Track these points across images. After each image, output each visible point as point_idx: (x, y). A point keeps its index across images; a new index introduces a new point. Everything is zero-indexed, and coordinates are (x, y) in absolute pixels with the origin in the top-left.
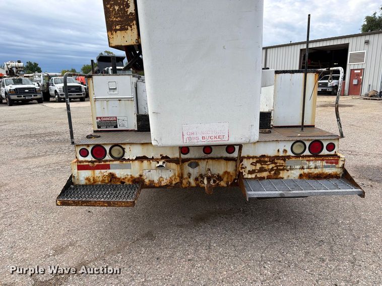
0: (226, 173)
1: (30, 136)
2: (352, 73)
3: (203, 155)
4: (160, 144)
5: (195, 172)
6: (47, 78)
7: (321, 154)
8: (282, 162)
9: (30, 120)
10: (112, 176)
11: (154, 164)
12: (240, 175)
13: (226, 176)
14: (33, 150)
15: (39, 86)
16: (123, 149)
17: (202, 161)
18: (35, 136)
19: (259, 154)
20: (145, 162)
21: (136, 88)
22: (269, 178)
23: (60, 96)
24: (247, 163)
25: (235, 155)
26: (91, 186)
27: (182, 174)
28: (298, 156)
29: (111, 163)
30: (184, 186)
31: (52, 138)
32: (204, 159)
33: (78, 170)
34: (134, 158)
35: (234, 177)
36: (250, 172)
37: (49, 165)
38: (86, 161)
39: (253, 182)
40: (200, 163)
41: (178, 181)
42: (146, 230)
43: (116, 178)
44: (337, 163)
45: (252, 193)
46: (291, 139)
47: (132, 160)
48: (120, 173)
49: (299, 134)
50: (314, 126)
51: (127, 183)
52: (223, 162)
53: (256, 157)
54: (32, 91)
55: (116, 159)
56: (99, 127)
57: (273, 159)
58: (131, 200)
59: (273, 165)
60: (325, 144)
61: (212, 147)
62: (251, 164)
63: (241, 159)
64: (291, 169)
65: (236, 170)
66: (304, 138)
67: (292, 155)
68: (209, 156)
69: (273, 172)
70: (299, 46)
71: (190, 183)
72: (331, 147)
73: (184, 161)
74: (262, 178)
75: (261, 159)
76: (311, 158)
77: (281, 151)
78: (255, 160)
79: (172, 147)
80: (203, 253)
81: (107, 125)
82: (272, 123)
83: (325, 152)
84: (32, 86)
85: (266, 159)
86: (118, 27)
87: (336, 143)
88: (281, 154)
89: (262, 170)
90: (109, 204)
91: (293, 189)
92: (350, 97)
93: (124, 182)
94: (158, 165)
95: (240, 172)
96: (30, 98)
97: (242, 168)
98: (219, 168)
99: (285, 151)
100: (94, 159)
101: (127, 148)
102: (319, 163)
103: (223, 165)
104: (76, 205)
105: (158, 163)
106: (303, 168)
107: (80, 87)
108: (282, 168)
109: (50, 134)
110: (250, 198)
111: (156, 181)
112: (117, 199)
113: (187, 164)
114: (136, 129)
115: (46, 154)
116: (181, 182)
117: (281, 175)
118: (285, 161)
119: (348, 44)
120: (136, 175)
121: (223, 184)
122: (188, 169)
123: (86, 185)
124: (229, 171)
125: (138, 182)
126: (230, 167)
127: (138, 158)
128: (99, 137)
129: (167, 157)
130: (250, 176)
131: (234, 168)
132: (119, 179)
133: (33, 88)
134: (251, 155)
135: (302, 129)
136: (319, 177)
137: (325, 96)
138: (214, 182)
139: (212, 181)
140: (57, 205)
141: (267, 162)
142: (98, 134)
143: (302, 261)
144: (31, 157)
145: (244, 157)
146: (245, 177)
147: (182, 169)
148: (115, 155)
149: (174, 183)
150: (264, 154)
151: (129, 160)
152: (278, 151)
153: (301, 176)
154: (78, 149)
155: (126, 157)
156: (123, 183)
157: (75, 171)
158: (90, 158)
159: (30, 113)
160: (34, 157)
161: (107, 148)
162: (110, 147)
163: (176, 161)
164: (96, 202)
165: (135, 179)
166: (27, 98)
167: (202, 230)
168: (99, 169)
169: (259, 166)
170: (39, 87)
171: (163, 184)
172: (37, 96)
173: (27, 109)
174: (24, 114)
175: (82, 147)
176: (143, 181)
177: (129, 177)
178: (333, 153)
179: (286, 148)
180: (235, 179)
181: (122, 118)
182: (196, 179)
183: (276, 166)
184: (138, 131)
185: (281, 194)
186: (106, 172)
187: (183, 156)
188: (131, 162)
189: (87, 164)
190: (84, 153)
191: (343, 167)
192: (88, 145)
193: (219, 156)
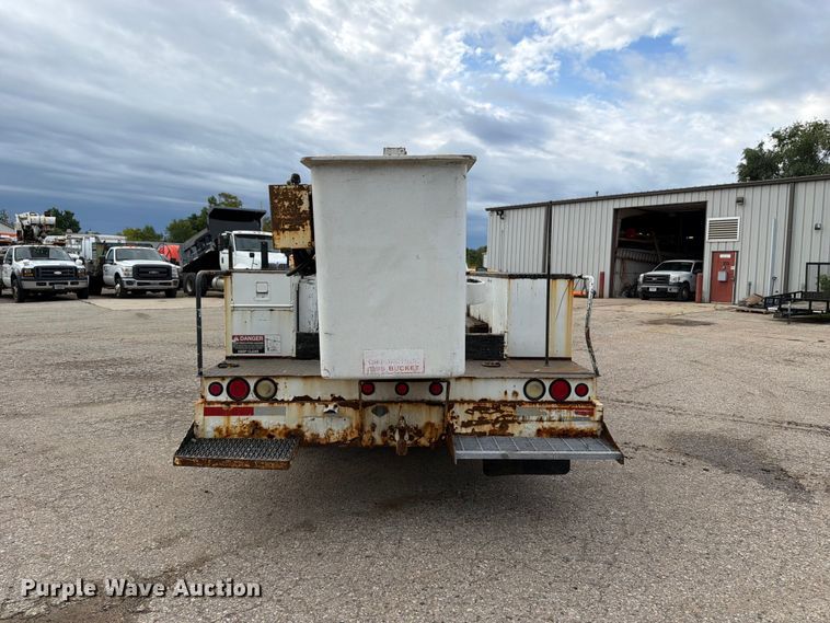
0: (429, 424)
1: (76, 365)
2: (716, 259)
3: (395, 396)
4: (332, 376)
5: (382, 422)
6: (101, 249)
7: (569, 399)
8: (511, 409)
9: (67, 334)
10: (256, 425)
11: (321, 409)
12: (449, 429)
13: (429, 430)
14: (89, 392)
15: (84, 264)
16: (276, 385)
17: (394, 405)
18: (86, 364)
19: (477, 398)
20: (308, 405)
21: (298, 292)
22: (492, 433)
23: (126, 286)
24: (459, 410)
25: (442, 397)
26: (224, 439)
27: (362, 425)
28: (534, 401)
29: (255, 405)
30: (364, 444)
31: (120, 370)
32: (396, 403)
33: (205, 415)
34: (291, 399)
35: (440, 431)
36: (465, 425)
37: (124, 418)
38: (218, 402)
39: (469, 439)
40: (390, 409)
41: (356, 435)
42: (302, 519)
43: (261, 428)
44: (592, 414)
45: (462, 453)
46: (523, 375)
47: (288, 402)
48: (268, 421)
49: (537, 370)
50: (570, 359)
51: (278, 437)
52: (424, 408)
53: (473, 402)
54: (70, 273)
55: (263, 400)
56: (235, 351)
57: (497, 406)
58: (285, 460)
59: (498, 415)
60: (573, 385)
61: (409, 383)
62: (467, 412)
63: (450, 404)
64: (524, 421)
65: (443, 421)
66: (542, 376)
67: (526, 399)
68: (404, 397)
69: (498, 425)
70: (611, 202)
71: (373, 439)
72: (582, 390)
73: (366, 404)
74: (482, 434)
75: (481, 405)
76: (553, 406)
77: (510, 393)
78: (471, 406)
79: (349, 381)
80: (389, 548)
81: (247, 349)
82: (505, 352)
83: (573, 397)
84: (71, 264)
85: (488, 405)
86: (286, 227)
87: (589, 384)
88: (510, 398)
89: (481, 421)
90: (252, 465)
91: (522, 449)
92: (711, 306)
93: (273, 436)
94: (326, 410)
95: (449, 423)
96: (63, 287)
97: (453, 418)
98: (419, 417)
99: (515, 393)
100: (230, 400)
101: (281, 383)
102: (565, 413)
103: (424, 412)
104: (204, 466)
105: (327, 406)
106: (541, 420)
107: (169, 268)
108: (510, 418)
109: (114, 362)
110: (458, 460)
111: (322, 436)
112: (264, 458)
113: (370, 409)
114: (294, 355)
115: (113, 399)
116: (361, 438)
117: (509, 431)
118: (514, 408)
119: (706, 202)
120: (293, 426)
121: (424, 441)
122: (371, 418)
123: (215, 439)
124: (433, 421)
125: (295, 436)
126: (435, 416)
127: (296, 399)
128: (237, 366)
129: (340, 399)
130: (464, 431)
131: (441, 416)
132: (266, 430)
133: (71, 268)
134: (467, 398)
135: (547, 363)
136: (566, 434)
137: (663, 303)
138: (411, 438)
139: (407, 437)
140: (175, 464)
141: (488, 409)
142: (235, 362)
143: (536, 560)
144: (87, 404)
145: (456, 401)
146: (457, 431)
147: (362, 417)
148: (263, 393)
149: (349, 438)
150: (484, 397)
151: (283, 401)
152: (506, 393)
153: (539, 432)
154: (207, 384)
155: (279, 397)
156: (271, 437)
157: (200, 417)
158: (224, 397)
159: (64, 320)
160: (92, 403)
161: (252, 383)
162: (255, 380)
163: (354, 404)
164: (232, 461)
165: (290, 432)
166: (56, 287)
167: (391, 520)
168: (236, 415)
169: (477, 415)
170: (82, 267)
171: (333, 439)
172: (77, 283)
173: (56, 310)
174: (53, 321)
175: (213, 381)
176: (303, 435)
177: (282, 427)
178: (585, 398)
179: (517, 390)
180: (442, 435)
181: (272, 338)
182: (384, 434)
183: (503, 416)
184: (297, 358)
185: (503, 455)
186: (247, 420)
187: (365, 398)
188: (286, 405)
189: (219, 406)
190: (215, 389)
191: (601, 421)
192: (223, 378)
193: (419, 398)
